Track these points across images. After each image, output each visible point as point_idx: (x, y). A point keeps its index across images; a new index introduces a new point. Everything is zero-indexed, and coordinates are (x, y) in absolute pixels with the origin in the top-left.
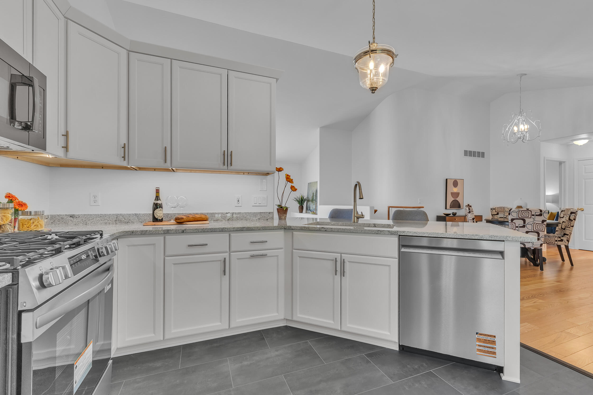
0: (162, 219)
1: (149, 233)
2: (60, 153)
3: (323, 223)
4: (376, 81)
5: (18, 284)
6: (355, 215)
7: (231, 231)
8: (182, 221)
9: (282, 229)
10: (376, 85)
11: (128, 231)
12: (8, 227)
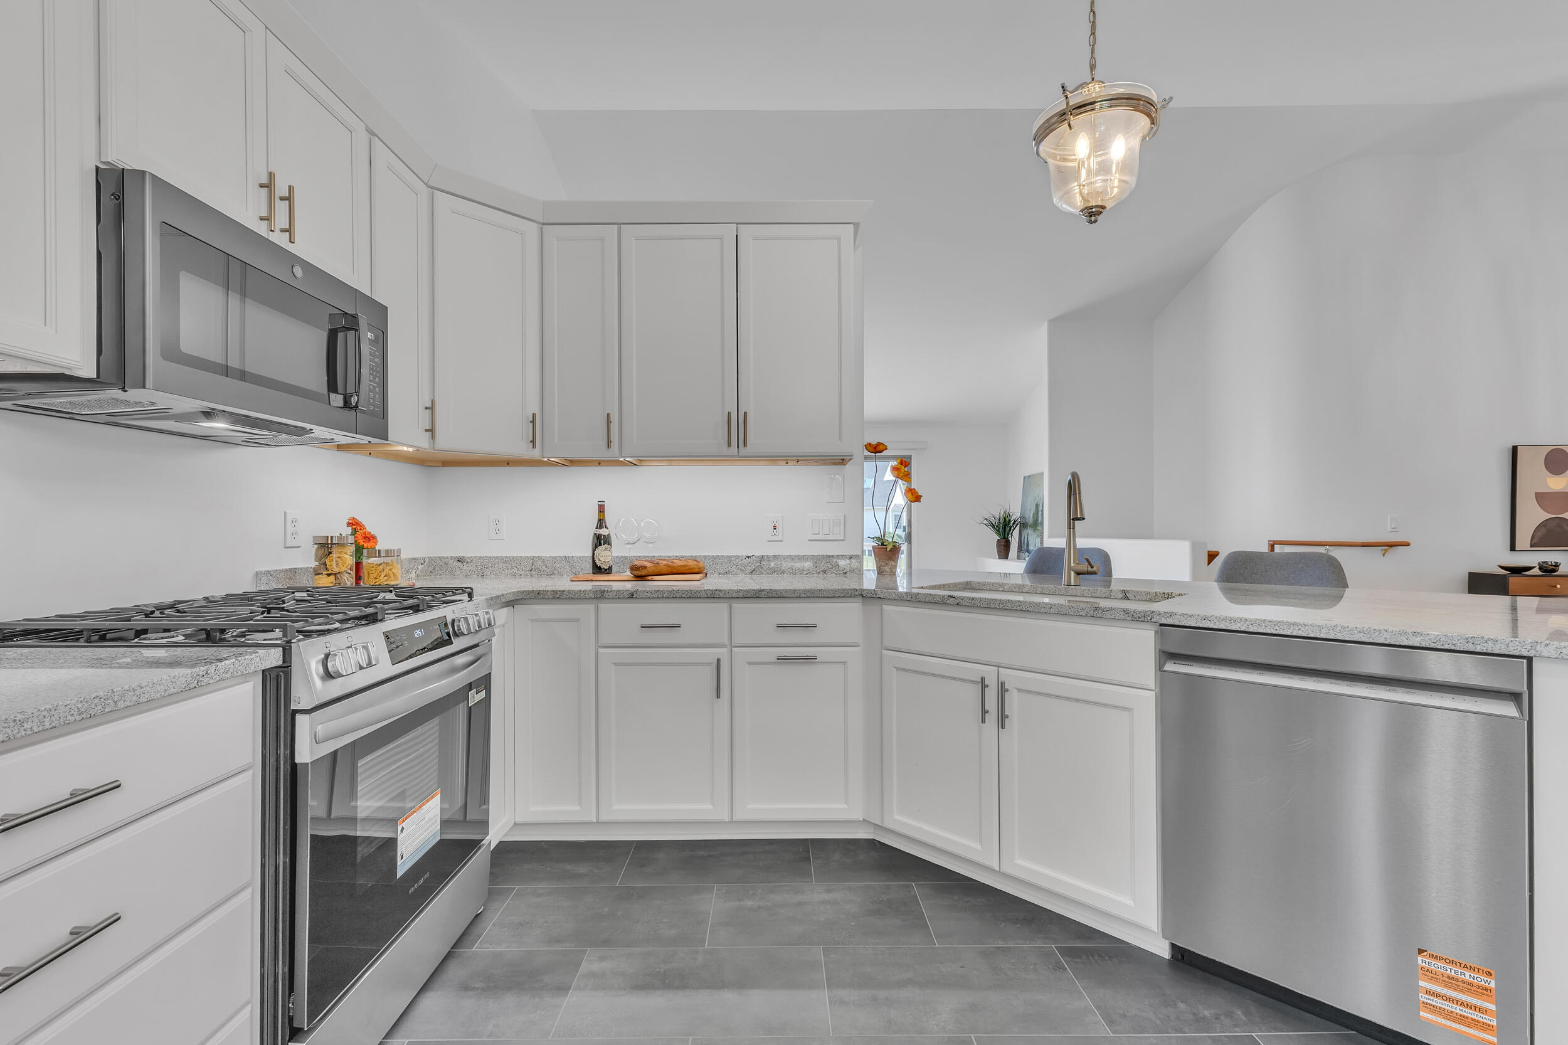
0: (610, 568)
1: (568, 597)
2: (424, 442)
3: (984, 584)
4: (1102, 186)
5: (290, 666)
6: (1072, 565)
7: (732, 598)
8: (643, 573)
9: (855, 596)
10: (1102, 200)
11: (530, 591)
12: (346, 577)
